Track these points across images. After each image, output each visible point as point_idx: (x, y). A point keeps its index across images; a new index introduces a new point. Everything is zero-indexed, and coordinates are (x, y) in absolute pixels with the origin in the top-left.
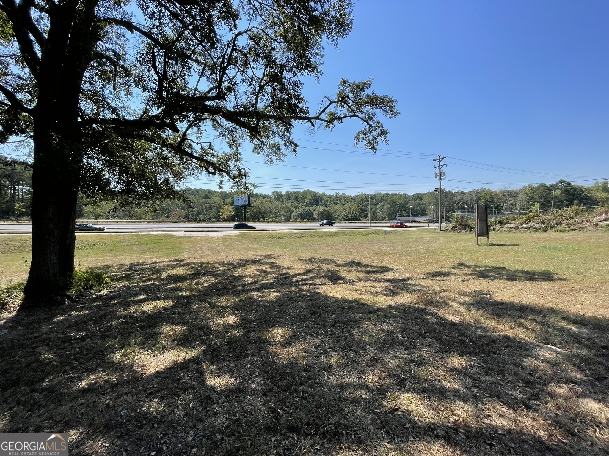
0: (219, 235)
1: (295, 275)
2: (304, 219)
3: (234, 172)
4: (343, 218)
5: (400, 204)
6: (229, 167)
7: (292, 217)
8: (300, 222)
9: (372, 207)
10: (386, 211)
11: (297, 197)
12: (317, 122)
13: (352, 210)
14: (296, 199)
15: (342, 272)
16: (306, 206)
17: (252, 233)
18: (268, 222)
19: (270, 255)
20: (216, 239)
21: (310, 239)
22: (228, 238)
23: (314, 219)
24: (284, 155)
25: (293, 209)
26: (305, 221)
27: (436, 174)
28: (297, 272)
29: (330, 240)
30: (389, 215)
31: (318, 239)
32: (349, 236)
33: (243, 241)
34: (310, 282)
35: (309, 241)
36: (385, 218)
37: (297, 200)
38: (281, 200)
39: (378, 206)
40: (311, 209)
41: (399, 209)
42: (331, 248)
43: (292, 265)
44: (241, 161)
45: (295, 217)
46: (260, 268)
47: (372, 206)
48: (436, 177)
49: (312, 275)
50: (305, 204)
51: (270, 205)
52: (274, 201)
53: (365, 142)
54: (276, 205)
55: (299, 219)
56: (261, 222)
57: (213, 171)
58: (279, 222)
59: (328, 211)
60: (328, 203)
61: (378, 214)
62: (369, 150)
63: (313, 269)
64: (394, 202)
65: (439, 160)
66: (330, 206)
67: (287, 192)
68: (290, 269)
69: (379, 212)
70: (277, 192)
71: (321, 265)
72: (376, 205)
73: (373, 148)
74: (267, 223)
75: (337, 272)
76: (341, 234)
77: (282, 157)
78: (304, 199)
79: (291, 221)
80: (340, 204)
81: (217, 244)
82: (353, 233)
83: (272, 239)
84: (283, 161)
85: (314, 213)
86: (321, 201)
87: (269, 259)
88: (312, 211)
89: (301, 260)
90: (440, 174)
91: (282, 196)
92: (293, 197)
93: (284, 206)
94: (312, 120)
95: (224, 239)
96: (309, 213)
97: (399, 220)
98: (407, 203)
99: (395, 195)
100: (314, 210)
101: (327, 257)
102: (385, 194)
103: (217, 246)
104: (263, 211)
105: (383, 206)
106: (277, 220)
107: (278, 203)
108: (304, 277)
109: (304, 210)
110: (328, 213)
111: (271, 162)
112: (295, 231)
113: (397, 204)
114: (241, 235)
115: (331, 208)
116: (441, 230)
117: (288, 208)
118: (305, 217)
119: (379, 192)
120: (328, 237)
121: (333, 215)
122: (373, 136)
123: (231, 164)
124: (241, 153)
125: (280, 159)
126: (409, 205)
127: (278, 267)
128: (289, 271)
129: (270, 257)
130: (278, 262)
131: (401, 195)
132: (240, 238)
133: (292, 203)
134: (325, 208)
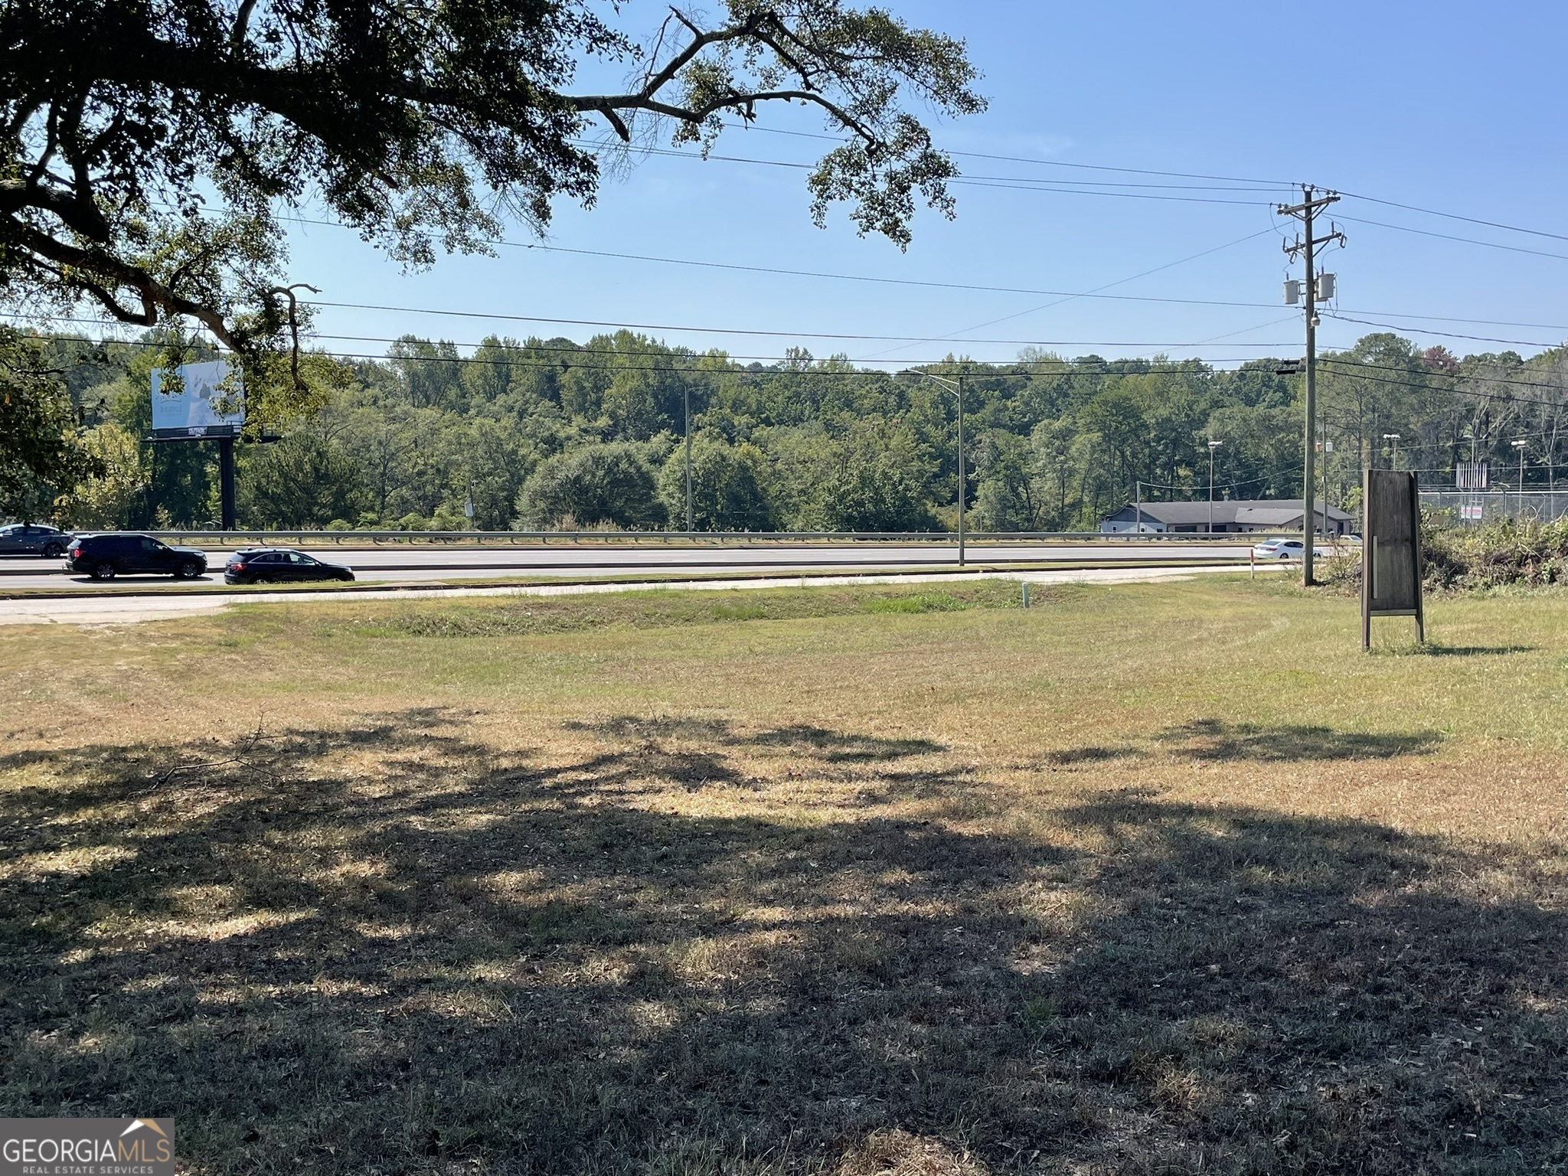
0: (118, 619)
1: (552, 772)
2: (594, 519)
3: (240, 309)
4: (831, 507)
5: (1164, 424)
6: (218, 287)
7: (522, 504)
8: (575, 537)
9: (1000, 443)
10: (1082, 466)
11: (551, 378)
12: (640, 120)
13: (882, 461)
14: (550, 388)
15: (734, 759)
16: (607, 436)
17: (298, 604)
18: (376, 538)
19: (428, 712)
20: (109, 641)
21: (625, 636)
22: (176, 636)
23: (659, 516)
24: (486, 223)
25: (528, 451)
26: (604, 527)
27: (1292, 286)
28: (554, 764)
29: (733, 638)
30: (1100, 487)
31: (663, 634)
32: (834, 618)
33: (259, 647)
34: (602, 788)
35: (620, 646)
36: (1077, 505)
37: (555, 396)
38: (453, 393)
39: (1038, 436)
40: (640, 451)
41: (1154, 457)
42: (728, 676)
43: (536, 742)
44: (278, 261)
45: (542, 505)
46: (400, 756)
47: (1002, 438)
48: (1292, 299)
49: (613, 770)
50: (603, 422)
51: (384, 428)
52: (404, 406)
53: (855, 203)
54: (422, 428)
55: (568, 519)
56: (338, 537)
57: (140, 310)
58: (447, 539)
59: (744, 468)
60: (741, 420)
61: (1035, 484)
62: (876, 236)
63: (623, 755)
64: (1126, 410)
65: (1308, 209)
66: (756, 433)
67: (492, 344)
68: (527, 757)
69: (1041, 475)
70: (424, 345)
71: (659, 740)
72: (1025, 430)
73: (893, 229)
74: (370, 544)
75: (715, 761)
76: (796, 604)
77: (474, 233)
78: (597, 389)
79: (516, 526)
80: (817, 425)
81: (122, 664)
82: (857, 603)
83: (421, 639)
84: (483, 251)
85: (661, 477)
86: (700, 403)
87: (430, 725)
88: (646, 467)
89: (576, 726)
90: (1311, 283)
91: (456, 365)
92: (525, 379)
93: (473, 432)
94: (620, 112)
95: (152, 639)
96: (628, 480)
97: (1146, 518)
98: (1201, 422)
99: (1139, 367)
100: (657, 461)
101: (694, 713)
102: (1082, 361)
103: (125, 677)
104: (337, 468)
105: (1066, 435)
106: (434, 523)
107: (429, 413)
108: (584, 776)
109: (598, 461)
110: (745, 476)
111: (422, 254)
112: (544, 591)
113: (1145, 426)
114: (243, 619)
115: (757, 452)
116: (1310, 581)
117: (494, 447)
118: (603, 502)
119: (1048, 350)
120: (722, 625)
121: (773, 491)
122: (891, 177)
123: (224, 271)
124: (282, 225)
125: (465, 241)
126: (1209, 431)
127: (479, 750)
128: (525, 763)
129: (428, 717)
130: (470, 735)
131: (1171, 371)
132: (243, 635)
133: (521, 414)
134: (726, 450)
